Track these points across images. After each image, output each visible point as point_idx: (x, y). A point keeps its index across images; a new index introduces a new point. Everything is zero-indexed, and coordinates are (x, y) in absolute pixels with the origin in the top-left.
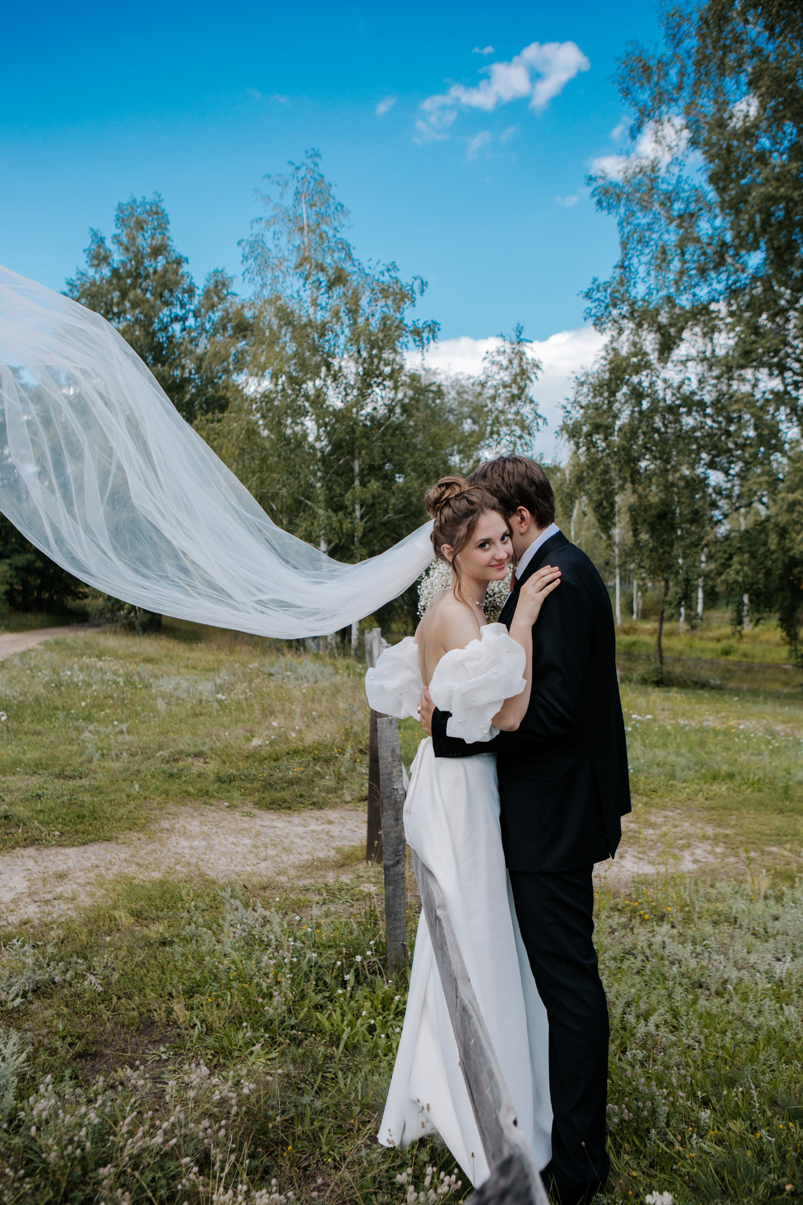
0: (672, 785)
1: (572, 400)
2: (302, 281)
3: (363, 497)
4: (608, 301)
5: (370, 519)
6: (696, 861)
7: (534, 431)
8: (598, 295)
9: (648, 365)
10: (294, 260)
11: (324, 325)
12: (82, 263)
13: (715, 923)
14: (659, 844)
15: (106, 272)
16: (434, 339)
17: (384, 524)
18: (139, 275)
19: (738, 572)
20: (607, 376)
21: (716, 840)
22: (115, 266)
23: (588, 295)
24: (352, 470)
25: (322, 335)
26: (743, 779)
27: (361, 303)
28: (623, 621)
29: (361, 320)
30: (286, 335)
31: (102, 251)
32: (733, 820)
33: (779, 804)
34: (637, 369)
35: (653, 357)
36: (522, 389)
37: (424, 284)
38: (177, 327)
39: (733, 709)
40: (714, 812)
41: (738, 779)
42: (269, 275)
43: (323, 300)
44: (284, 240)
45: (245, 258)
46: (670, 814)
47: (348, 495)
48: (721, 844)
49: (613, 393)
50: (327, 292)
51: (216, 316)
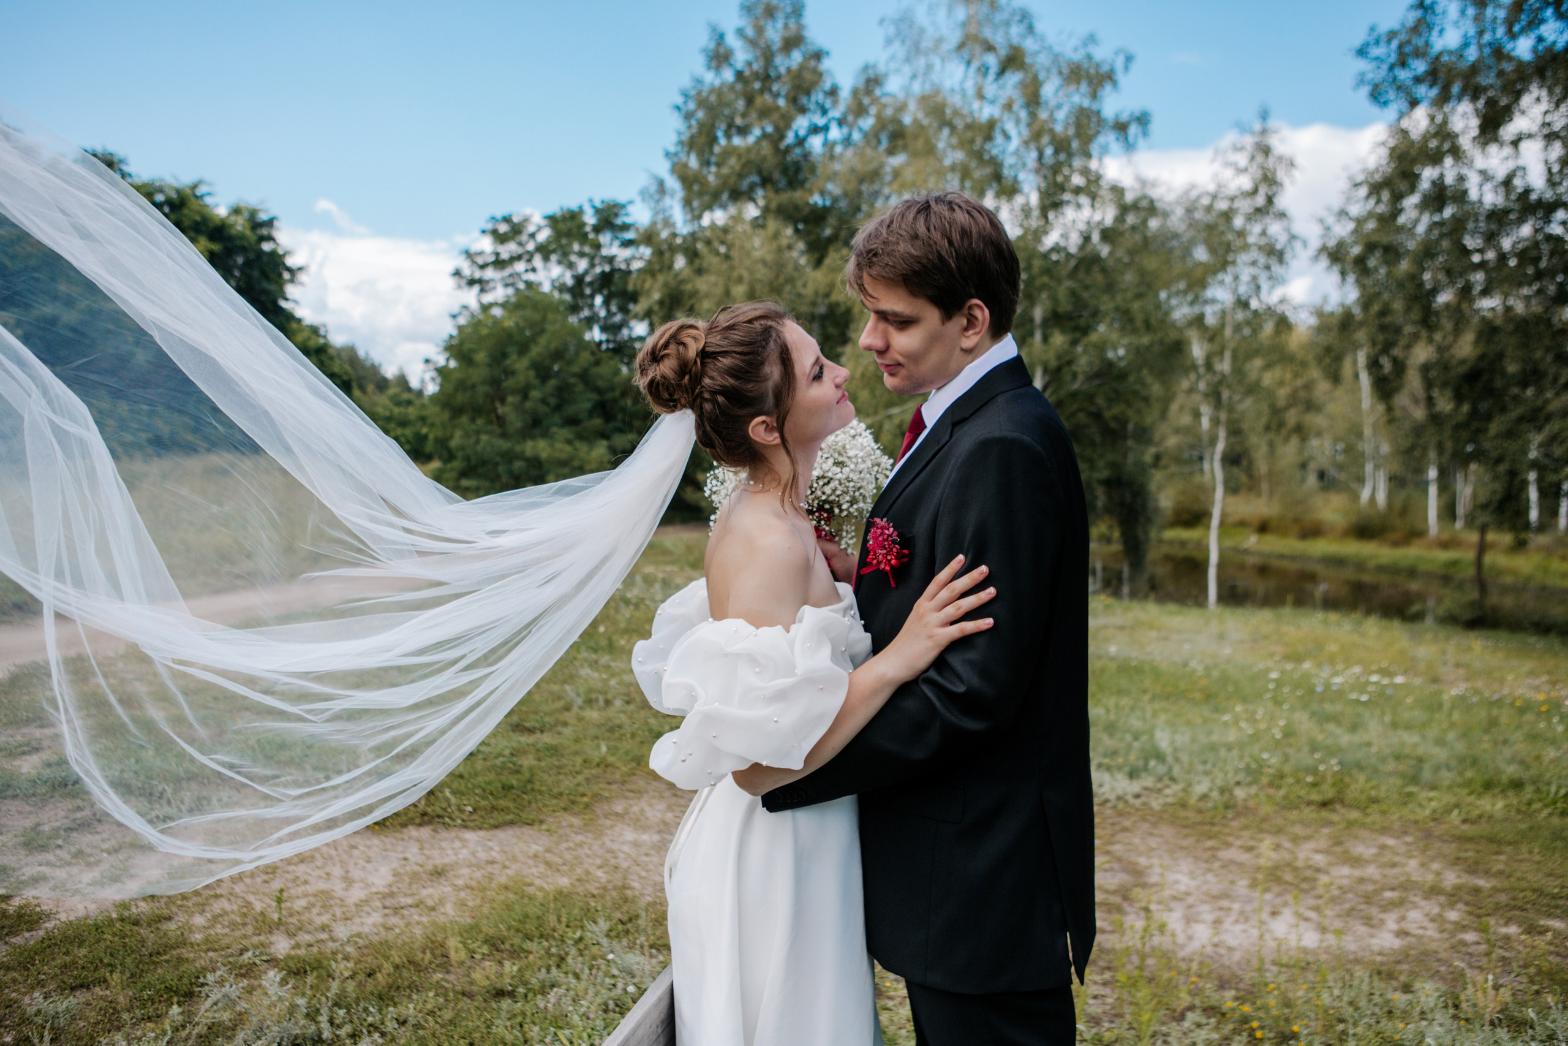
0: (1410, 795)
1: (1337, 210)
2: (962, 68)
3: (1044, 357)
4: (1393, 60)
5: (1055, 390)
6: (1402, 933)
7: (1288, 256)
8: (1377, 52)
9: (1456, 152)
10: (954, 37)
11: (992, 124)
14: (1350, 896)
16: (1145, 135)
17: (1074, 394)
18: (768, 76)
21: (1453, 897)
22: (739, 67)
23: (1362, 52)
24: (1031, 320)
25: (989, 138)
26: (1538, 790)
27: (1043, 91)
28: (1440, 529)
29: (1043, 115)
30: (943, 140)
31: (722, 50)
32: (1499, 863)
34: (1436, 159)
35: (1465, 142)
36: (1270, 200)
37: (1129, 59)
38: (816, 142)
40: (1468, 846)
41: (1528, 792)
42: (922, 62)
43: (990, 90)
44: (942, 13)
45: (889, 42)
46: (1391, 842)
48: (1460, 906)
49: (1397, 198)
50: (996, 80)
51: (867, 123)
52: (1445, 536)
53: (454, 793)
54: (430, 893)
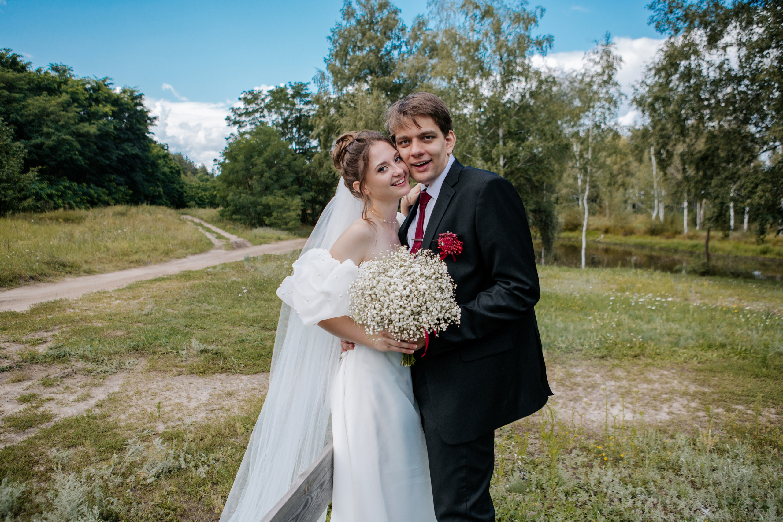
0: (674, 351)
1: (640, 81)
2: (464, 16)
3: (504, 152)
4: (666, 10)
5: (509, 166)
6: (670, 413)
7: (618, 103)
8: (659, 6)
9: (696, 53)
11: (478, 43)
12: (339, 18)
13: (661, 469)
14: (647, 397)
15: (353, 22)
16: (550, 47)
17: (518, 169)
18: (372, 22)
19: (761, 197)
20: (665, 63)
21: (694, 396)
22: (358, 18)
23: (651, 7)
24: (498, 135)
25: (477, 50)
26: (733, 348)
27: (502, 27)
28: (689, 230)
29: (502, 38)
30: (455, 51)
31: (350, 10)
32: (714, 381)
33: (757, 370)
34: (687, 56)
35: (701, 48)
36: (610, 77)
37: (543, 10)
38: (395, 53)
39: (752, 293)
40: (701, 374)
41: (728, 349)
42: (445, 14)
43: (477, 27)
45: (429, 4)
46: (665, 373)
47: (494, 151)
48: (697, 400)
49: (669, 75)
50: (480, 22)
51: (419, 43)
52: (691, 234)
53: (236, 358)
54: (227, 403)
